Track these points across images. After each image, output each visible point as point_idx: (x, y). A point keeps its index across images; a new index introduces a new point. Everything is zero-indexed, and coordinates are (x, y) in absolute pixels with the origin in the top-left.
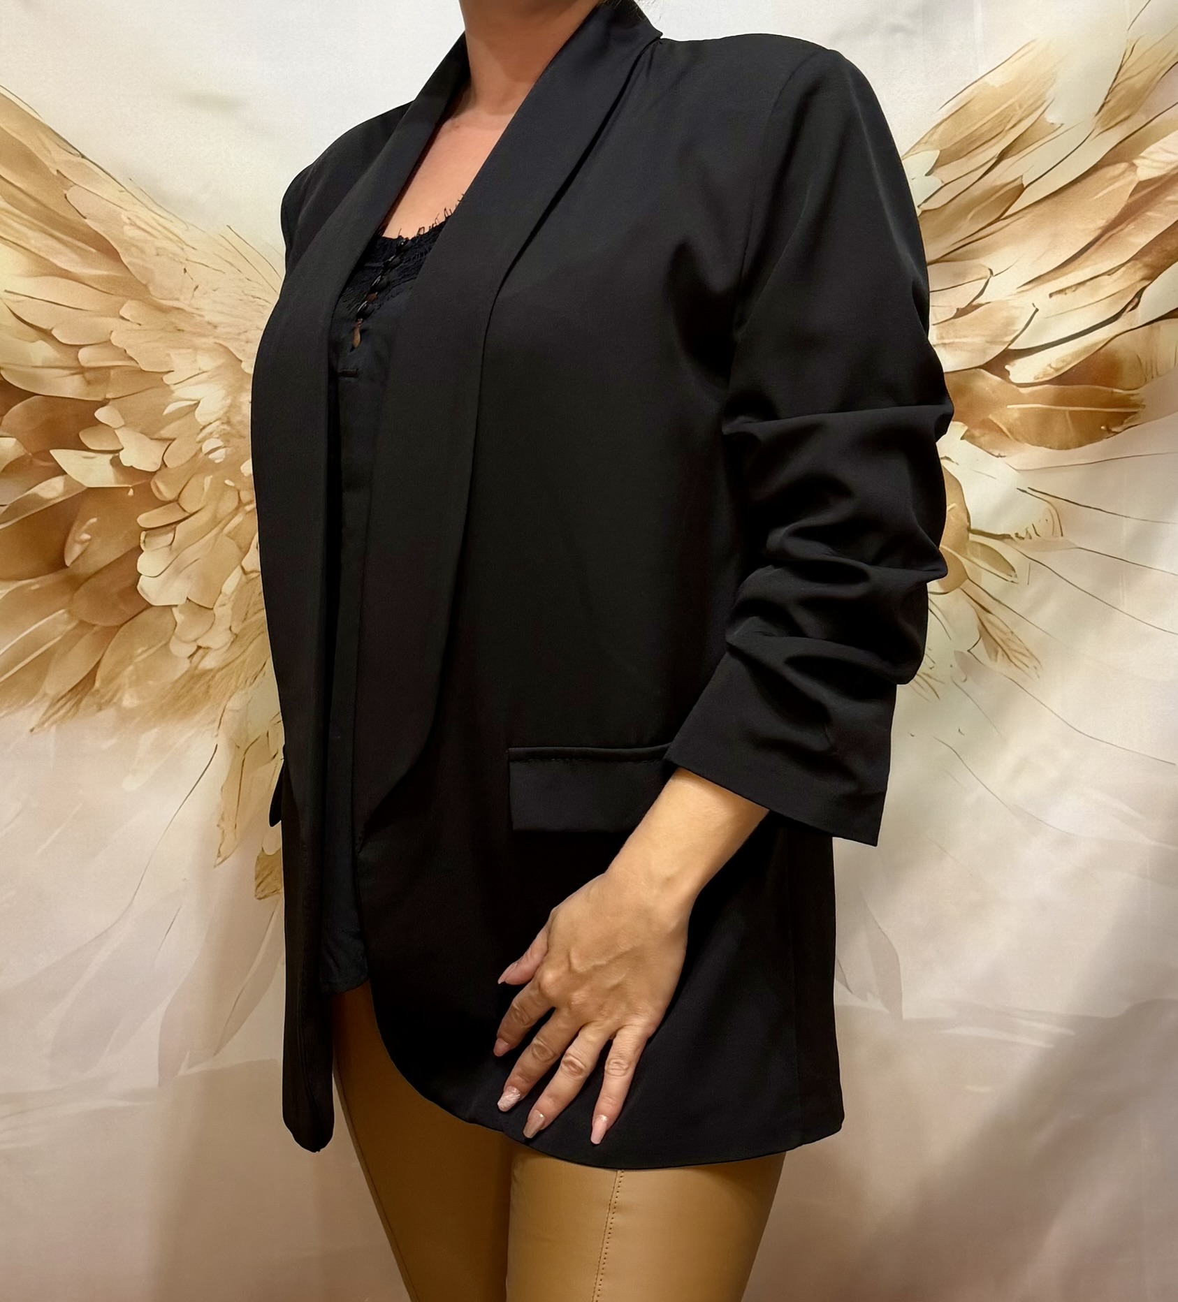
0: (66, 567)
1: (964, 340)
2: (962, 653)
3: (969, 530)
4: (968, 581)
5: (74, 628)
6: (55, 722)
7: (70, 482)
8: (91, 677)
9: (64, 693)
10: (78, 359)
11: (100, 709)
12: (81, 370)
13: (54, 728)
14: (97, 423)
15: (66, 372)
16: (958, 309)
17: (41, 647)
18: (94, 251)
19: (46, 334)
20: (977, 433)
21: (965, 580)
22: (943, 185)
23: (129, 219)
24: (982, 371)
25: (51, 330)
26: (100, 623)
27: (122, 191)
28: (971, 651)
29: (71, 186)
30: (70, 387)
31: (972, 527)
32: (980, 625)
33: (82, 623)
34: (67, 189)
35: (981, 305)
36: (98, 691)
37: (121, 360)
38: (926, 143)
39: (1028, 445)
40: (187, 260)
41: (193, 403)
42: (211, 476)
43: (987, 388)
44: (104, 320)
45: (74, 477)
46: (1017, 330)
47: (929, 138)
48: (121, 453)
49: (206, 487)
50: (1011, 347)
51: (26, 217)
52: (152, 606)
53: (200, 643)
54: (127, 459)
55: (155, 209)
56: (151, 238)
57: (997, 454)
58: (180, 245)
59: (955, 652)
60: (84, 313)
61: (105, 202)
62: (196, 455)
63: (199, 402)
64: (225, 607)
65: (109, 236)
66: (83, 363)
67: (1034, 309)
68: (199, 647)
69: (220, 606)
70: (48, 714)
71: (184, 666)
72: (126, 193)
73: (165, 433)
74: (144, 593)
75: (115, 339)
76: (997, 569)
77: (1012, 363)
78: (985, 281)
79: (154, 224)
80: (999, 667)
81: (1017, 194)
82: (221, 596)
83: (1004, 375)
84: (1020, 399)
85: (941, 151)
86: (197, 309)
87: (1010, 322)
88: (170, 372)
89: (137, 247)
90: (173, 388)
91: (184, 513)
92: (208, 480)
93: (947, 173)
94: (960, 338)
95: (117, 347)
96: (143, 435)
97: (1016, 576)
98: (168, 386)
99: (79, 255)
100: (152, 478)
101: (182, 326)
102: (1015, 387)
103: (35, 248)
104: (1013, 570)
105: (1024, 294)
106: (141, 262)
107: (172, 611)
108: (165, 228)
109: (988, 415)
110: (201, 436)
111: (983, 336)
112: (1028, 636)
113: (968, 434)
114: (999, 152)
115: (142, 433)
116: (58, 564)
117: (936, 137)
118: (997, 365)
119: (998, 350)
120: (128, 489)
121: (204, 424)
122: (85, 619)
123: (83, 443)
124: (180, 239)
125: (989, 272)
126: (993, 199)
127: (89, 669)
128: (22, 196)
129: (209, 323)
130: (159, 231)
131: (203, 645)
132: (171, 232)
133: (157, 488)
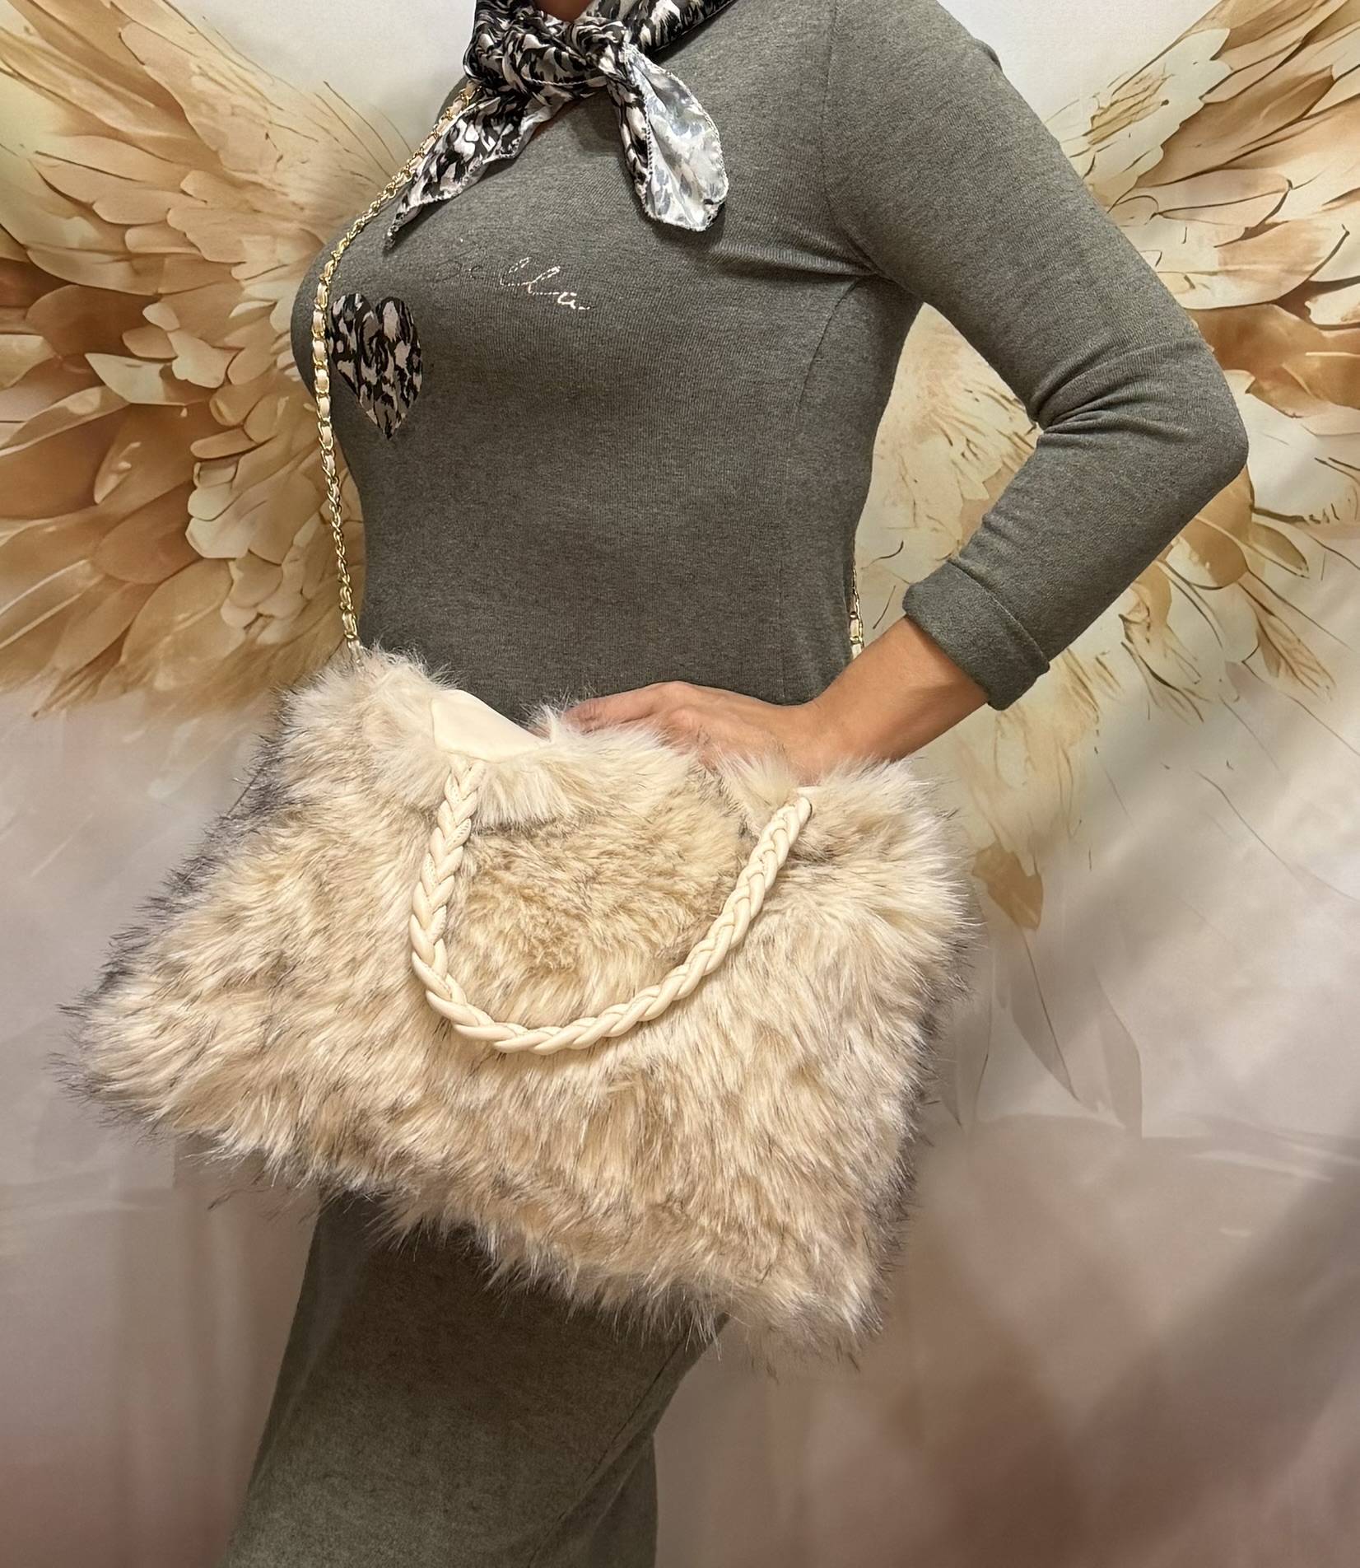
0: (95, 504)
1: (1253, 267)
2: (1234, 664)
3: (1253, 509)
4: (1247, 574)
5: (100, 583)
6: (64, 706)
7: (108, 395)
8: (115, 649)
9: (78, 668)
10: (124, 242)
11: (125, 691)
12: (128, 256)
13: (64, 712)
14: (144, 323)
15: (106, 258)
16: (1247, 229)
17: (54, 606)
18: (152, 106)
19: (85, 209)
20: (1266, 385)
21: (1243, 573)
22: (1231, 72)
23: (199, 67)
24: (1276, 307)
25: (93, 204)
26: (133, 579)
27: (191, 33)
28: (1248, 662)
29: (128, 23)
30: (113, 277)
31: (1257, 505)
32: (1260, 631)
33: (108, 577)
34: (123, 26)
35: (1276, 224)
36: (124, 667)
37: (180, 246)
38: (1213, 19)
39: (1331, 405)
40: (270, 123)
41: (266, 304)
42: (287, 398)
43: (1281, 330)
44: (160, 193)
45: (114, 390)
46: (1320, 258)
47: (1218, 12)
48: (174, 362)
49: (280, 412)
50: (1314, 279)
51: (68, 59)
52: (200, 558)
53: (261, 609)
54: (181, 370)
55: (233, 56)
56: (224, 93)
57: (1291, 413)
58: (262, 103)
59: (1227, 664)
60: (137, 185)
61: (168, 45)
62: (269, 370)
63: (276, 304)
64: (298, 563)
65: (171, 87)
66: (129, 248)
67: (1344, 232)
68: (260, 615)
69: (291, 561)
70: (57, 695)
71: (239, 637)
72: (196, 35)
73: (232, 340)
74: (195, 541)
75: (173, 219)
76: (1284, 560)
77: (1314, 299)
78: (1282, 194)
79: (231, 75)
80: (1281, 684)
81: (1326, 87)
82: (293, 549)
83: (1304, 313)
84: (1323, 345)
85: (1232, 30)
86: (280, 185)
87: (1313, 247)
88: (240, 263)
89: (208, 104)
90: (244, 283)
91: (249, 442)
92: (282, 403)
93: (1237, 57)
94: (1249, 263)
95: (174, 229)
96: (202, 342)
97: (1308, 569)
98: (238, 281)
99: (133, 110)
100: (211, 398)
101: (259, 205)
102: (1316, 329)
103: (78, 99)
104: (1304, 560)
105: (1333, 212)
106: (212, 124)
107: (228, 566)
108: (244, 81)
109: (1281, 363)
110: (277, 346)
111: (1278, 263)
112: (1319, 646)
113: (1255, 386)
114: (1304, 35)
115: (201, 338)
116: (87, 500)
117: (1226, 12)
118: (1297, 300)
119: (1298, 281)
120: (180, 408)
121: (280, 332)
122: (111, 573)
123: (127, 348)
124: (262, 95)
125: (1287, 184)
126: (1294, 92)
127: (114, 638)
128: (64, 33)
129: (294, 204)
130: (236, 85)
131: (266, 612)
132: (253, 88)
133: (218, 409)
